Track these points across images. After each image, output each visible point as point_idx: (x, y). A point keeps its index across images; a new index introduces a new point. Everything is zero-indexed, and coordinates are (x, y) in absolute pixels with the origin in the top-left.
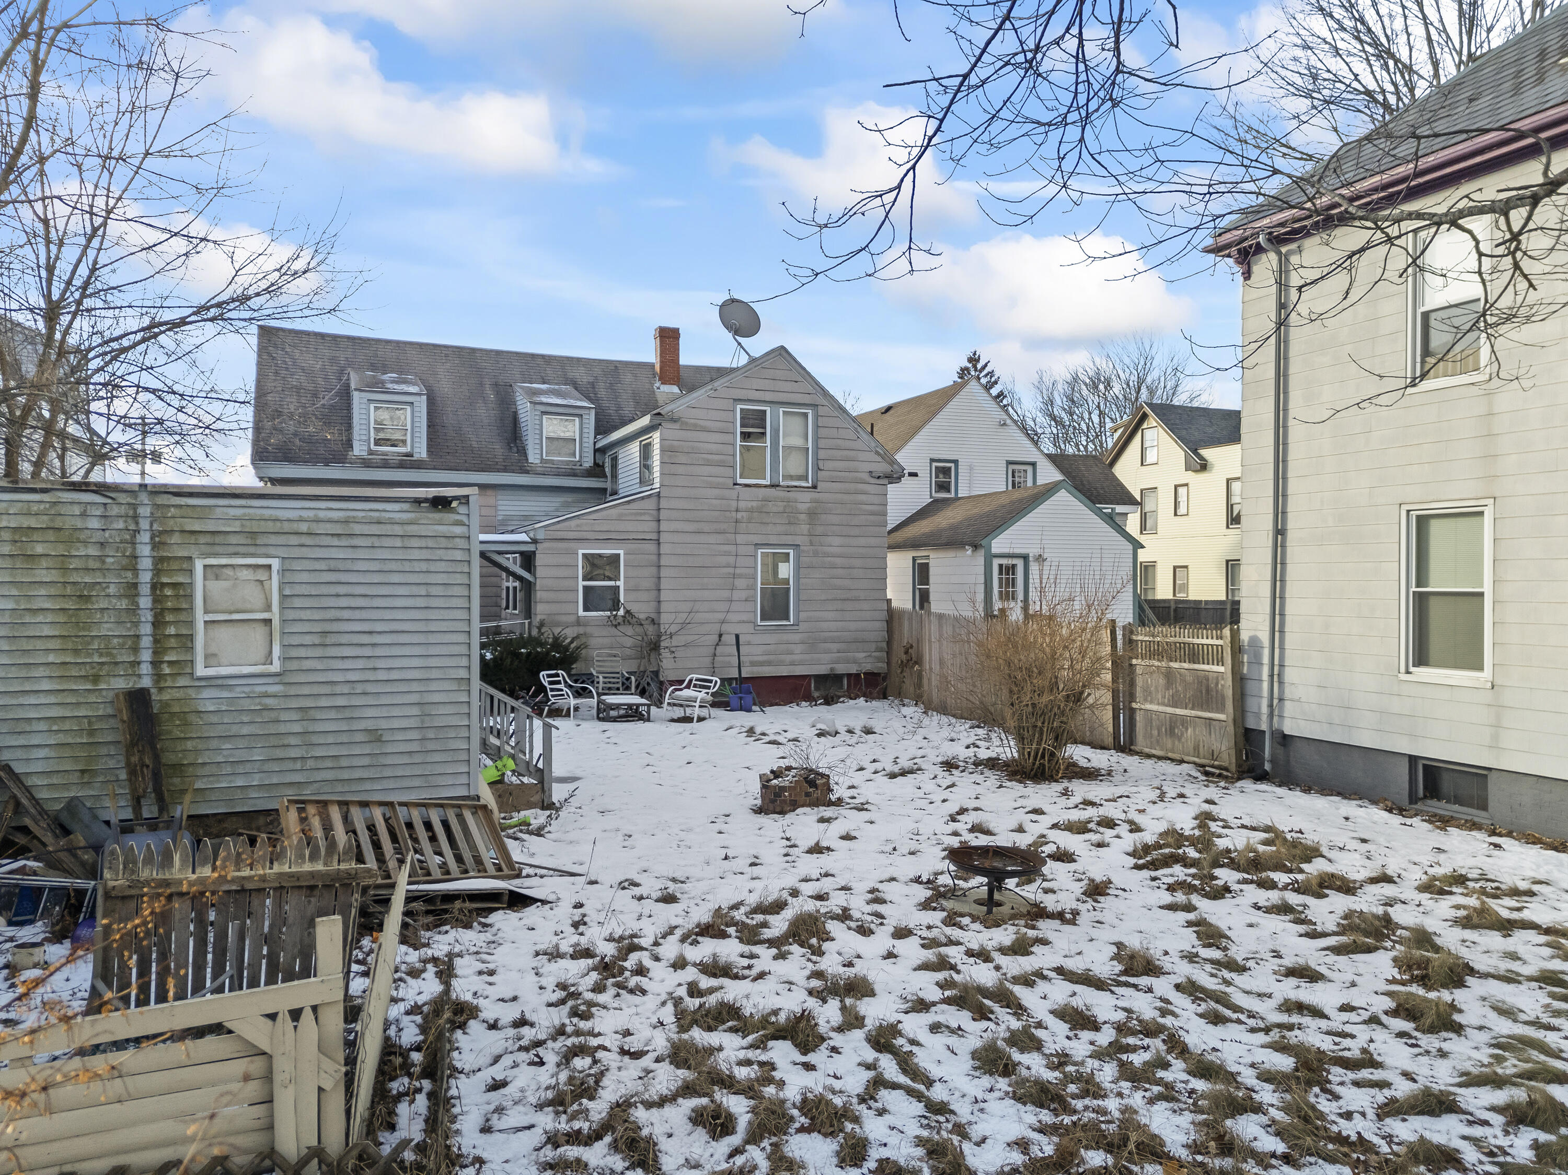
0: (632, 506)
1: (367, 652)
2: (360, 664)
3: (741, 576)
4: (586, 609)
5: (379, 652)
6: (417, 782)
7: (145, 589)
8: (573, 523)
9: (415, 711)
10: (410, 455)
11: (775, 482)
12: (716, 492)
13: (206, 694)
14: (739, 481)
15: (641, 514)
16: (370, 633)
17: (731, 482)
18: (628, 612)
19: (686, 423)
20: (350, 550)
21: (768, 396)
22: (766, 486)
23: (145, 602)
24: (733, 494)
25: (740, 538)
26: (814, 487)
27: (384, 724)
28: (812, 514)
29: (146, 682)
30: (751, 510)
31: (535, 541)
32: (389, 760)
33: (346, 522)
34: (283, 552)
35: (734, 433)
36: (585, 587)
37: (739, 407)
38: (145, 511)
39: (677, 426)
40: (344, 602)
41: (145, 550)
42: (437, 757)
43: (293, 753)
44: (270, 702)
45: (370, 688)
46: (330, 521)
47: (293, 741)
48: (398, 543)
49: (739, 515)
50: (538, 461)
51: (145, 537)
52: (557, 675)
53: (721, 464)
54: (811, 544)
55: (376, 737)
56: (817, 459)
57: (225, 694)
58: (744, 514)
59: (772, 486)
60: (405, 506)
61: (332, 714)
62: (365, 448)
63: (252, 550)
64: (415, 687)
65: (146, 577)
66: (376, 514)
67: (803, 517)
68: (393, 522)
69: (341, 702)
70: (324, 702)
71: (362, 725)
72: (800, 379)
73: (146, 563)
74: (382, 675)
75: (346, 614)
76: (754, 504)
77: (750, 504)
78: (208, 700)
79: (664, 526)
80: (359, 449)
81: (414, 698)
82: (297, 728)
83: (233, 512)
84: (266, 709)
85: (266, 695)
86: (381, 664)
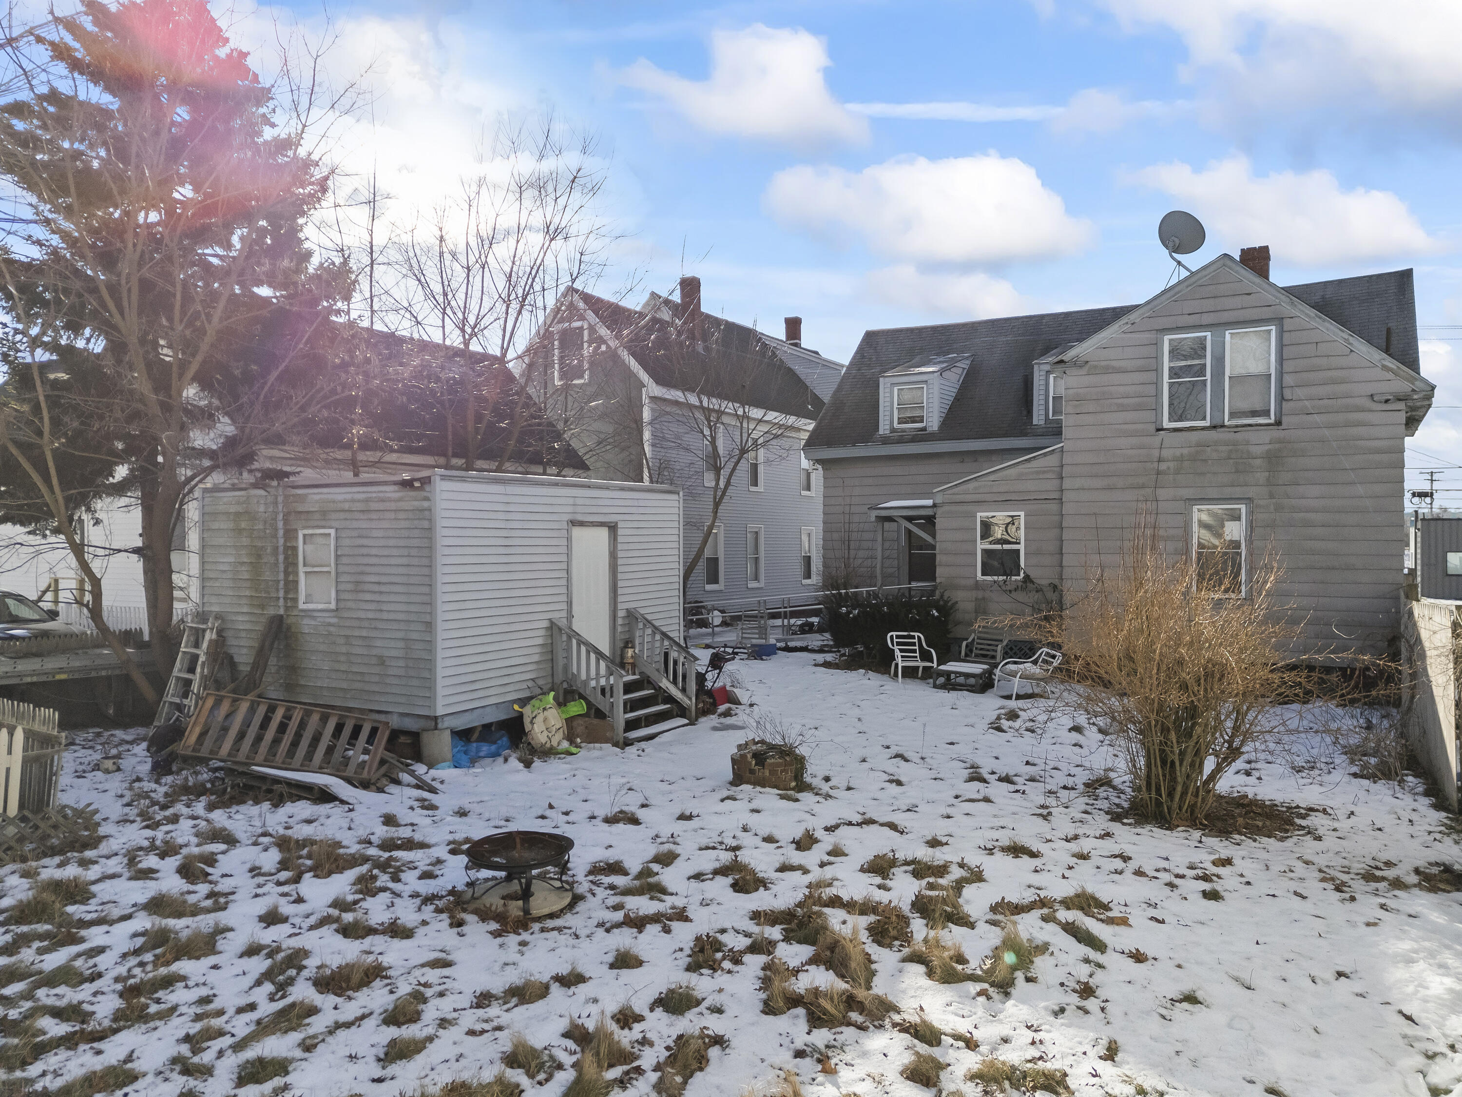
0: (1034, 464)
1: (376, 597)
2: (372, 606)
3: (1166, 539)
4: (984, 573)
5: (384, 598)
6: (403, 700)
7: (281, 549)
8: (971, 486)
9: (401, 644)
10: (924, 429)
11: (1215, 423)
12: (1134, 441)
13: (306, 621)
14: (1166, 424)
15: (1044, 472)
16: (379, 583)
17: (1152, 428)
18: (1027, 578)
19: (1096, 367)
20: (369, 522)
21: (1207, 319)
22: (1204, 428)
23: (281, 558)
24: (1156, 440)
25: (1162, 493)
26: (1278, 423)
27: (387, 653)
28: (1274, 459)
29: (281, 611)
30: (1180, 459)
31: (934, 506)
32: (388, 681)
33: (367, 500)
34: (336, 524)
35: (1158, 370)
36: (985, 551)
37: (1167, 338)
38: (280, 499)
39: (1084, 371)
40: (367, 560)
41: (280, 524)
42: (415, 682)
43: (343, 667)
44: (332, 629)
45: (380, 625)
46: (359, 501)
47: (342, 658)
48: (392, 515)
49: (1163, 466)
50: (1042, 422)
51: (281, 516)
52: (913, 637)
53: (1137, 408)
54: (1271, 496)
55: (382, 661)
56: (1281, 387)
57: (313, 623)
58: (1171, 465)
59: (1214, 427)
60: (396, 488)
61: (360, 642)
62: (888, 427)
63: (323, 523)
64: (402, 626)
65: (281, 541)
66: (381, 495)
67: (1258, 462)
68: (389, 500)
69: (364, 633)
70: (356, 633)
71: (375, 652)
72: (1256, 289)
73: (281, 533)
74: (385, 616)
75: (367, 569)
76: (1185, 451)
77: (1178, 452)
78: (306, 625)
79: (1067, 484)
80: (884, 429)
81: (400, 635)
82: (344, 649)
83: (317, 497)
84: (330, 634)
85: (330, 625)
86: (385, 607)
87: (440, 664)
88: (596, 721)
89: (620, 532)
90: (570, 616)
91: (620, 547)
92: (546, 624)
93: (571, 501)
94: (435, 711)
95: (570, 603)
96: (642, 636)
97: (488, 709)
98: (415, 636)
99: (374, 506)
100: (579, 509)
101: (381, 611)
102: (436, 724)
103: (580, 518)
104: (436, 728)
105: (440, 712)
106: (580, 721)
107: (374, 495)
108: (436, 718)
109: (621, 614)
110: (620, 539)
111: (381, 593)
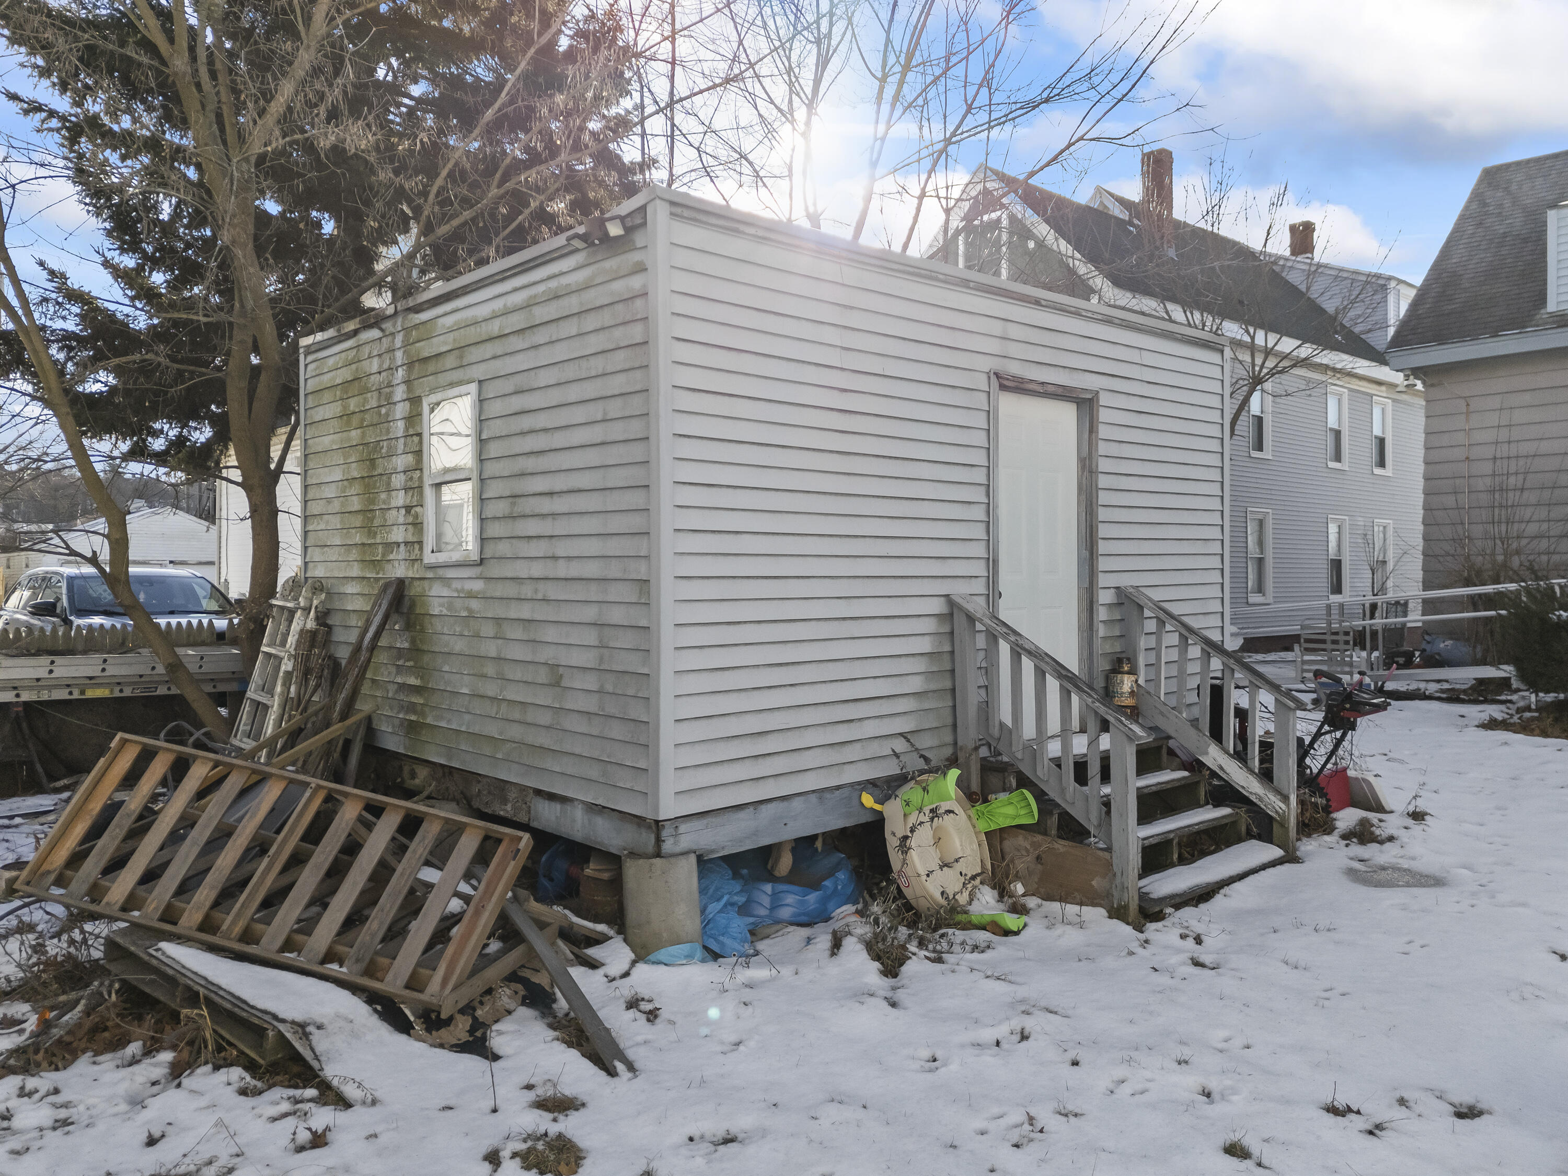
1: (546, 527)
5: (560, 527)
6: (593, 772)
7: (403, 445)
9: (590, 638)
13: (435, 590)
16: (550, 494)
20: (531, 353)
27: (564, 658)
29: (402, 571)
32: (566, 724)
33: (528, 306)
34: (480, 372)
40: (530, 443)
41: (400, 392)
42: (618, 731)
43: (491, 689)
44: (474, 604)
45: (553, 591)
46: (516, 309)
47: (490, 670)
48: (572, 326)
51: (400, 375)
55: (556, 677)
57: (445, 592)
61: (519, 633)
63: (460, 374)
64: (593, 592)
65: (403, 429)
66: (553, 284)
68: (568, 291)
69: (525, 612)
70: (514, 611)
71: (545, 655)
73: (400, 410)
74: (562, 569)
75: (530, 464)
78: (436, 599)
81: (590, 613)
82: (493, 650)
83: (449, 321)
84: (471, 616)
85: (471, 595)
86: (563, 548)
87: (668, 685)
88: (1061, 846)
89: (1104, 415)
90: (993, 594)
91: (1103, 448)
92: (938, 606)
93: (997, 328)
94: (656, 808)
95: (992, 563)
96: (1157, 650)
97: (797, 803)
98: (617, 615)
99: (542, 313)
100: (1015, 350)
101: (555, 558)
102: (659, 841)
103: (1015, 369)
104: (658, 854)
105: (668, 808)
106: (1022, 841)
107: (541, 288)
108: (657, 826)
109: (1105, 597)
110: (1103, 432)
111: (554, 515)
